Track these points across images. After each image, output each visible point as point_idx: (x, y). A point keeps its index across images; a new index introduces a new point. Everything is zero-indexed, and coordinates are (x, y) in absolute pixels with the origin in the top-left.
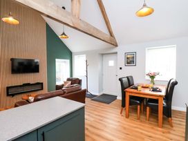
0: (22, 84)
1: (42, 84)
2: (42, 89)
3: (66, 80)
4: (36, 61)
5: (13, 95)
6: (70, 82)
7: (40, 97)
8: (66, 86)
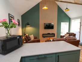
0: (47, 33)
1: (54, 34)
2: (54, 36)
3: (66, 34)
4: (52, 24)
5: (44, 37)
6: (68, 35)
7: (55, 40)
8: (66, 36)
